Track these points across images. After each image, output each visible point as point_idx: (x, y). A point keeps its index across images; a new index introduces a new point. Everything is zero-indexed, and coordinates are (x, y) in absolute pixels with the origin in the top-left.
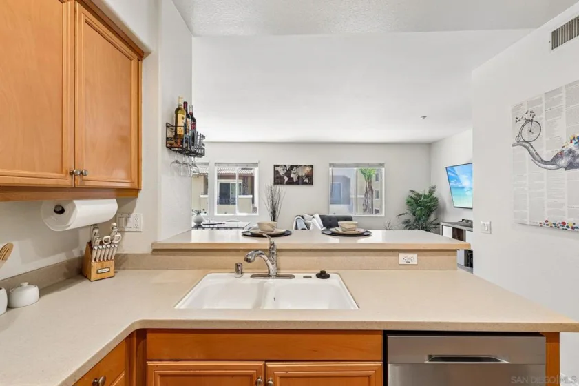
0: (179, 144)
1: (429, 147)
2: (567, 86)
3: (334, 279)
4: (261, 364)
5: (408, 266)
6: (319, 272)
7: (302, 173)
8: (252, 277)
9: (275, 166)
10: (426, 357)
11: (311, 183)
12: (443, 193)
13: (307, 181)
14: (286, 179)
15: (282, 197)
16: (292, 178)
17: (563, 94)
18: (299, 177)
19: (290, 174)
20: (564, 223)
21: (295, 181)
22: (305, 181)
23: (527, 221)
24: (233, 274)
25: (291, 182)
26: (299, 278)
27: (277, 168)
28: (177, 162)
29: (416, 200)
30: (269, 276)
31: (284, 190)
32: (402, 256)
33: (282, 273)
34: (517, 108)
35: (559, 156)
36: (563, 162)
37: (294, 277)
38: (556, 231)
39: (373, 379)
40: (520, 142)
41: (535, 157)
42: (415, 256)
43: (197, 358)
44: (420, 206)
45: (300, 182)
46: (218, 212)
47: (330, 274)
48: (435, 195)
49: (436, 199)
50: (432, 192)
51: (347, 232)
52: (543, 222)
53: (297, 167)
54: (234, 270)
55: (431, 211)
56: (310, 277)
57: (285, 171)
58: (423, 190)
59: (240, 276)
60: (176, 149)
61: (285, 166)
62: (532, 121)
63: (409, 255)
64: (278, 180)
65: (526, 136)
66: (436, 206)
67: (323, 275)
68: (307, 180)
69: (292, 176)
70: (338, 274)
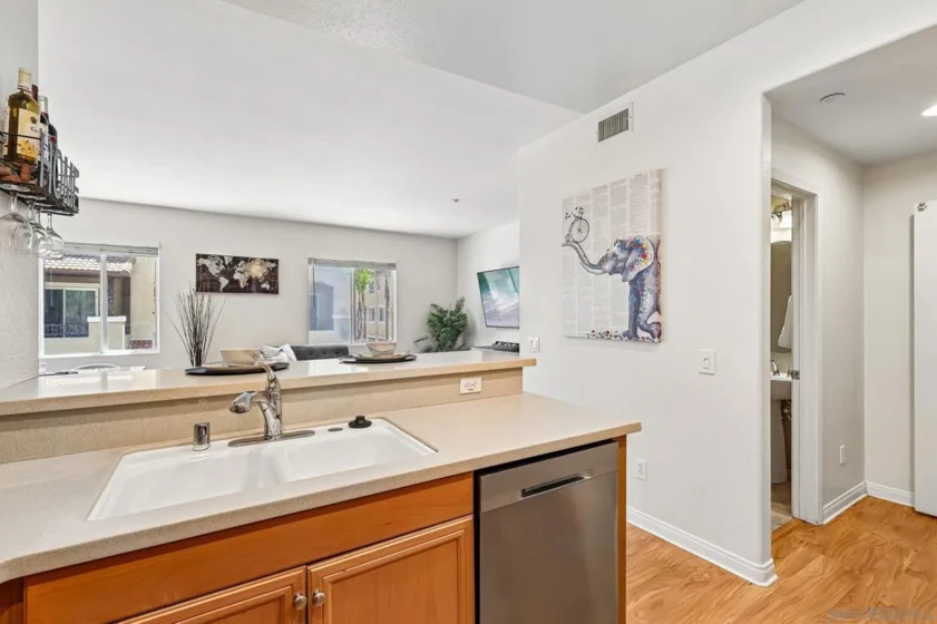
0: (25, 176)
1: (455, 243)
2: (613, 184)
3: (378, 427)
4: (300, 571)
5: (472, 395)
6: (354, 419)
7: (257, 271)
8: (231, 444)
9: (198, 256)
10: (519, 493)
11: (274, 290)
12: (473, 309)
13: (266, 286)
14: (224, 282)
15: (214, 316)
16: (237, 281)
17: (608, 194)
18: (250, 280)
19: (233, 272)
20: (608, 332)
21: (242, 286)
22: (264, 286)
23: (576, 333)
24: (191, 446)
25: (233, 288)
26: (322, 434)
27: (202, 261)
28: (15, 217)
29: (440, 320)
30: (267, 438)
31: (220, 302)
32: (464, 381)
33: (288, 429)
34: (566, 202)
35: (604, 260)
36: (608, 266)
37: (313, 433)
38: (603, 342)
39: (462, 541)
40: (570, 242)
41: (583, 258)
42: (478, 380)
43: (167, 601)
44: (446, 326)
45: (254, 287)
46: (46, 353)
47: (372, 421)
48: (464, 311)
49: (464, 317)
50: (459, 308)
51: (383, 357)
52: (590, 332)
53: (247, 260)
54: (192, 438)
55: (459, 332)
56: (340, 429)
57: (222, 267)
58: (448, 305)
59: (204, 446)
60: (14, 187)
61: (222, 257)
62: (581, 219)
63: (472, 380)
64: (206, 283)
65: (576, 236)
66: (464, 326)
67: (360, 423)
68: (268, 283)
69: (237, 276)
70: (382, 418)
